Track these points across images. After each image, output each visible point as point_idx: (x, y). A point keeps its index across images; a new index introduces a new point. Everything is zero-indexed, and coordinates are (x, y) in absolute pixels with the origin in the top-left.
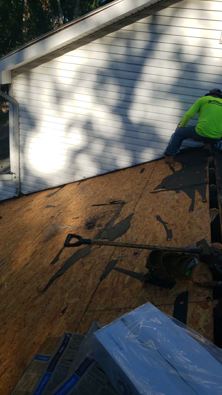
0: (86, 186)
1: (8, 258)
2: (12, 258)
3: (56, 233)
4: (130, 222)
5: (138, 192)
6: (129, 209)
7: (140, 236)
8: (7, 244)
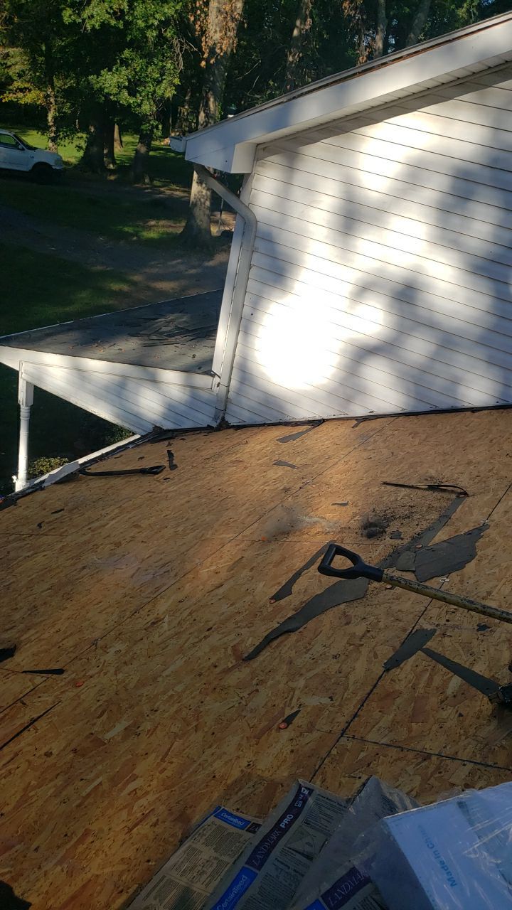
0: (372, 433)
1: (179, 562)
2: (186, 563)
3: (290, 528)
4: (477, 544)
5: (503, 473)
6: (476, 512)
7: (499, 587)
8: (180, 529)
